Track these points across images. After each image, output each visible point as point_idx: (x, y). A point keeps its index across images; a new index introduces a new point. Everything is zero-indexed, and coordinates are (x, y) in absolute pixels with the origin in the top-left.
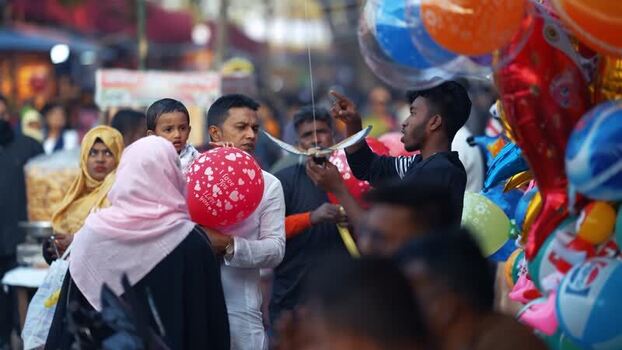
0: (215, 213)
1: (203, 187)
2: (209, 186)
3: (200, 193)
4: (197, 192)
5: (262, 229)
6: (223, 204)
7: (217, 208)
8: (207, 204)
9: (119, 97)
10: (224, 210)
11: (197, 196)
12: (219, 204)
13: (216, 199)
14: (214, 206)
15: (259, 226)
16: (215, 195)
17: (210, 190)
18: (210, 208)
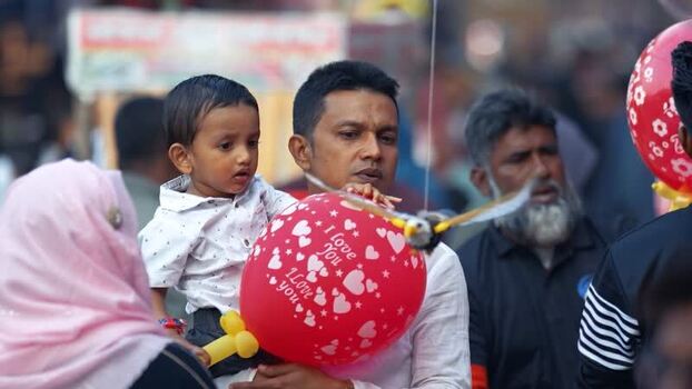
0: (310, 321)
1: (288, 261)
2: (300, 257)
3: (279, 274)
4: (273, 272)
5: (420, 362)
6: (330, 299)
7: (316, 309)
8: (294, 299)
9: (121, 71)
10: (331, 313)
11: (273, 281)
12: (320, 299)
13: (313, 286)
14: (309, 304)
15: (412, 355)
16: (312, 278)
17: (303, 266)
18: (299, 308)
